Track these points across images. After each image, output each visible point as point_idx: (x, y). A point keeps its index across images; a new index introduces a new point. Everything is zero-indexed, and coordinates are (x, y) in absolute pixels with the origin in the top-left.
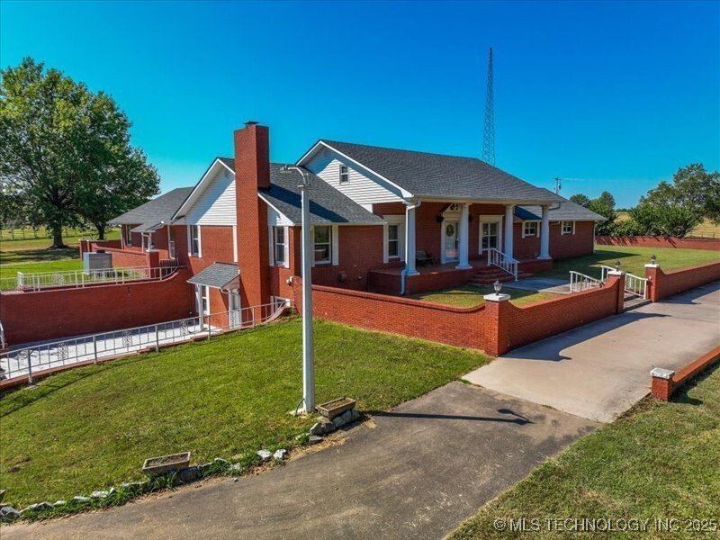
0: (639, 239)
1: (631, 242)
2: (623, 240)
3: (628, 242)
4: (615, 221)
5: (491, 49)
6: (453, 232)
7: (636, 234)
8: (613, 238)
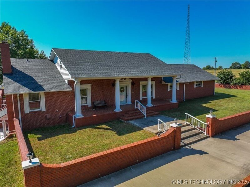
0: (244, 86)
1: (240, 88)
2: (236, 87)
3: (238, 87)
4: (234, 78)
5: (189, 5)
6: (123, 90)
7: (242, 84)
8: (231, 85)
